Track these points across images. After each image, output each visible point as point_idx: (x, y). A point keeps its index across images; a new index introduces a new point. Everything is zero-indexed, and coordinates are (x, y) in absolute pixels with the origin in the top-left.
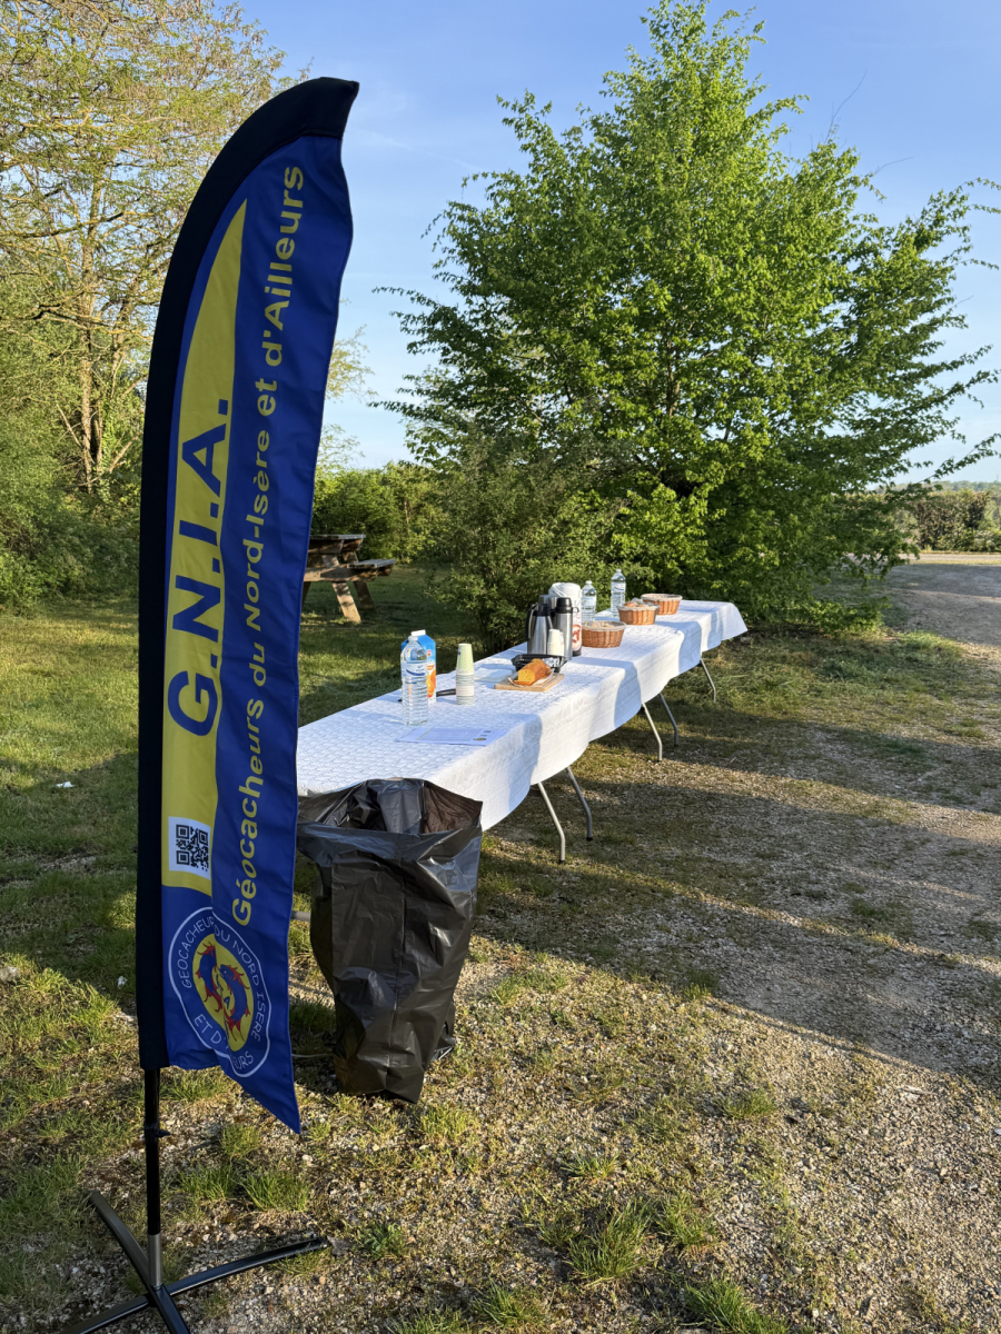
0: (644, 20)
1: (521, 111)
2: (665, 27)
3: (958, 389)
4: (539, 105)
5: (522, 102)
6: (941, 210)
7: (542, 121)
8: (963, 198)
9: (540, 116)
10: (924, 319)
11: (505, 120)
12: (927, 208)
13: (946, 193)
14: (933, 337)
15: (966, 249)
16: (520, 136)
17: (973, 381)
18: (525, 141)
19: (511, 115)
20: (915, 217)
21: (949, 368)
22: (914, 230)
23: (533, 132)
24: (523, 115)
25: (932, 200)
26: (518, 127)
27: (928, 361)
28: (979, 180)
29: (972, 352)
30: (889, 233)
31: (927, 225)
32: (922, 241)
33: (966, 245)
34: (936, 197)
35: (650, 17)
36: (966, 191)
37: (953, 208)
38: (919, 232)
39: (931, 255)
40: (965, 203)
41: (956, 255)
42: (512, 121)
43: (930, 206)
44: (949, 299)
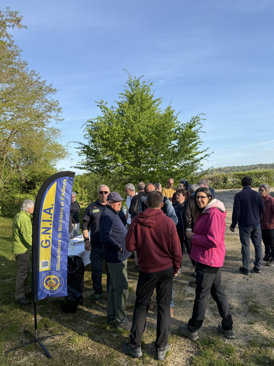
0: (127, 83)
2: (132, 84)
3: (202, 158)
4: (105, 102)
5: (101, 102)
6: (194, 120)
7: (105, 106)
8: (199, 117)
9: (105, 104)
10: (194, 143)
11: (98, 106)
12: (191, 120)
13: (195, 116)
14: (197, 146)
15: (202, 127)
16: (101, 109)
17: (205, 156)
18: (102, 110)
19: (99, 104)
20: (189, 122)
21: (201, 153)
22: (189, 124)
23: (104, 108)
24: (101, 104)
25: (192, 118)
26: (101, 107)
27: (197, 151)
28: (201, 113)
29: (206, 149)
30: (184, 125)
31: (192, 123)
32: (191, 127)
33: (201, 126)
34: (192, 117)
35: (128, 82)
36: (199, 116)
37: (197, 119)
38: (190, 125)
39: (193, 129)
40: (199, 118)
41: (199, 128)
42: (99, 106)
43: (192, 119)
44: (199, 138)
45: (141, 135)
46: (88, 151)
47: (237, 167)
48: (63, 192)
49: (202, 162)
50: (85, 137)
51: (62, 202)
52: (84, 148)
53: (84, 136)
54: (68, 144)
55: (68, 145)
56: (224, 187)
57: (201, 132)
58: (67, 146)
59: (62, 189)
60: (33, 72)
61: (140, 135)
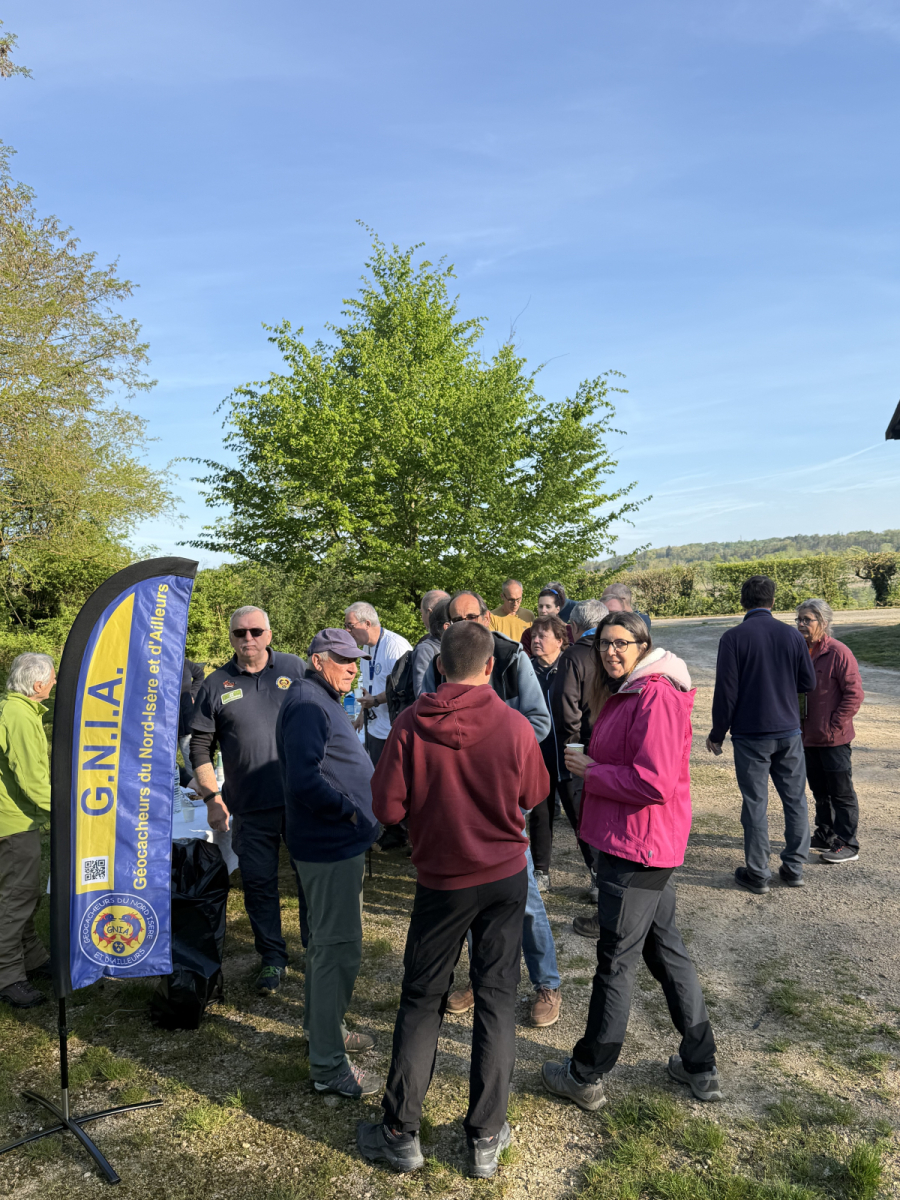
0: (368, 266)
1: (282, 332)
3: (612, 516)
4: (294, 329)
5: (281, 327)
6: (589, 392)
7: (297, 341)
8: (603, 383)
9: (296, 336)
10: (589, 466)
11: (270, 339)
12: (580, 391)
13: (591, 380)
14: (599, 477)
15: (612, 416)
16: (283, 349)
17: (622, 511)
18: (285, 353)
19: (274, 336)
20: (572, 397)
21: (610, 499)
22: (573, 406)
23: (291, 347)
24: (283, 336)
25: (581, 386)
26: (282, 344)
27: (599, 493)
28: (611, 371)
29: (625, 487)
30: (557, 407)
31: (581, 402)
32: (577, 415)
33: (611, 412)
34: (583, 384)
36: (603, 378)
37: (597, 390)
38: (576, 408)
39: (585, 423)
40: (606, 387)
41: (606, 420)
42: (274, 340)
44: (604, 452)
45: (417, 439)
46: (237, 490)
47: (722, 544)
48: (156, 627)
49: (614, 527)
50: (227, 444)
51: (151, 662)
52: (225, 479)
53: (225, 440)
54: (169, 466)
55: (171, 470)
56: (682, 611)
57: (612, 430)
58: (165, 473)
59: (153, 618)
60: (50, 225)
61: (411, 439)
